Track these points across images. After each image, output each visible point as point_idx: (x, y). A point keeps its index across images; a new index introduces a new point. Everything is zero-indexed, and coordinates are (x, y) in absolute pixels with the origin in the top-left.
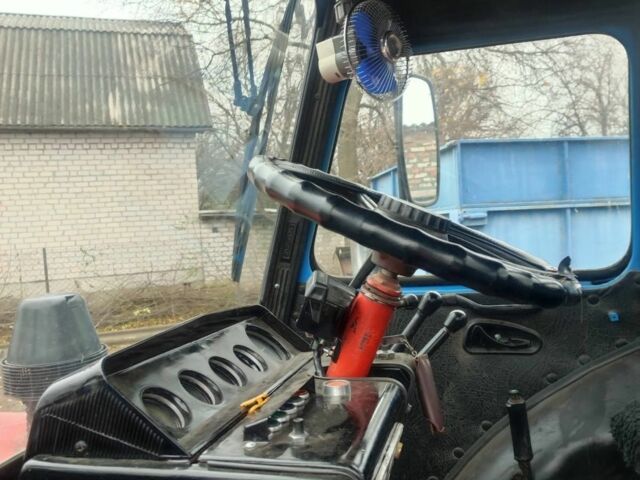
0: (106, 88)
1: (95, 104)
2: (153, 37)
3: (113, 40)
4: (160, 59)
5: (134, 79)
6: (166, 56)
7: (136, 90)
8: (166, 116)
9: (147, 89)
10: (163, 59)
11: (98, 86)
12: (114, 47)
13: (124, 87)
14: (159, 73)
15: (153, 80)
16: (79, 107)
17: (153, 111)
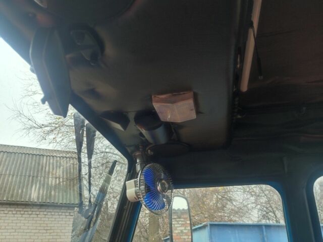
0: (32, 182)
1: (24, 190)
2: (62, 158)
3: (41, 159)
4: (63, 169)
5: (48, 178)
6: (66, 168)
7: (48, 184)
8: (61, 198)
9: (53, 183)
10: (65, 169)
11: (28, 181)
12: (41, 162)
13: (42, 182)
14: (61, 176)
15: (57, 179)
16: (15, 191)
17: (55, 195)
